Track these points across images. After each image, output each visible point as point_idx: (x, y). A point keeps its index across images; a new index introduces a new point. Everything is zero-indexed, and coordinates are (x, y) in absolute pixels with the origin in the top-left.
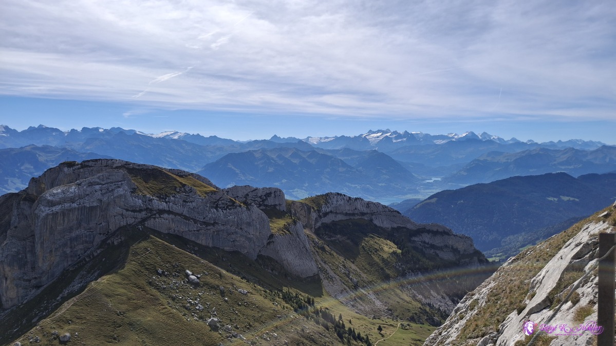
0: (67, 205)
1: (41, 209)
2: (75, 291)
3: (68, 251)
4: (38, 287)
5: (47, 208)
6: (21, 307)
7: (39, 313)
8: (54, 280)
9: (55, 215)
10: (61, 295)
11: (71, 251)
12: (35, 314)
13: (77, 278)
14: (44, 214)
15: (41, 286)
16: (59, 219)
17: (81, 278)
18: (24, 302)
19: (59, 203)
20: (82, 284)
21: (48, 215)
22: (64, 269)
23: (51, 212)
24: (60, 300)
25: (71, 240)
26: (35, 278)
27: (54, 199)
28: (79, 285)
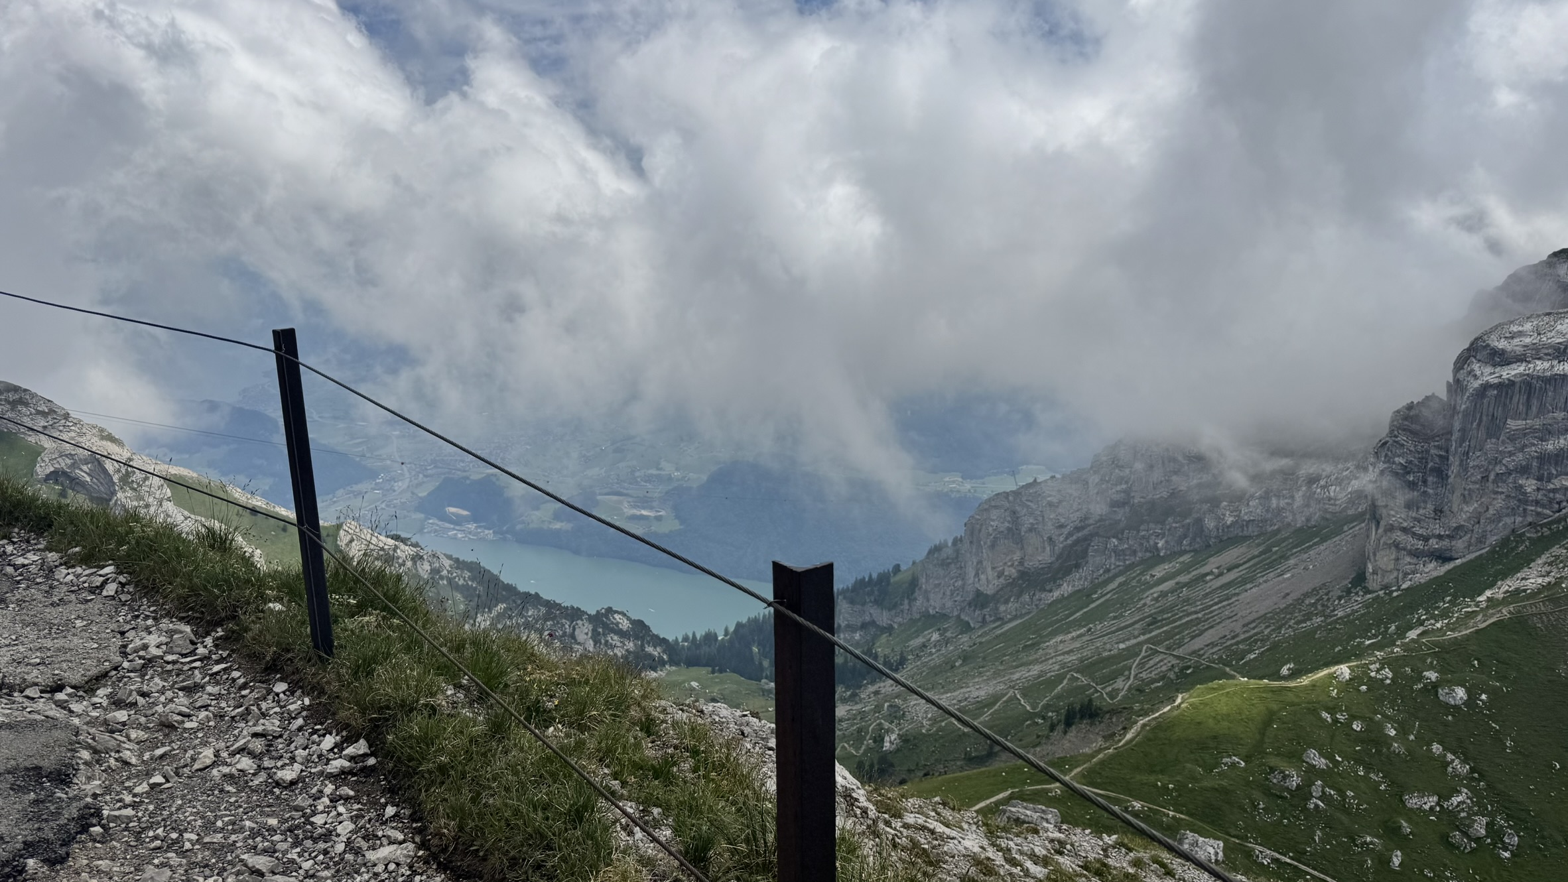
0: (1541, 366)
1: (1473, 370)
4: (1443, 557)
5: (1489, 369)
9: (1506, 387)
16: (1515, 399)
19: (1521, 359)
23: (1496, 381)
25: (1543, 458)
27: (1509, 348)
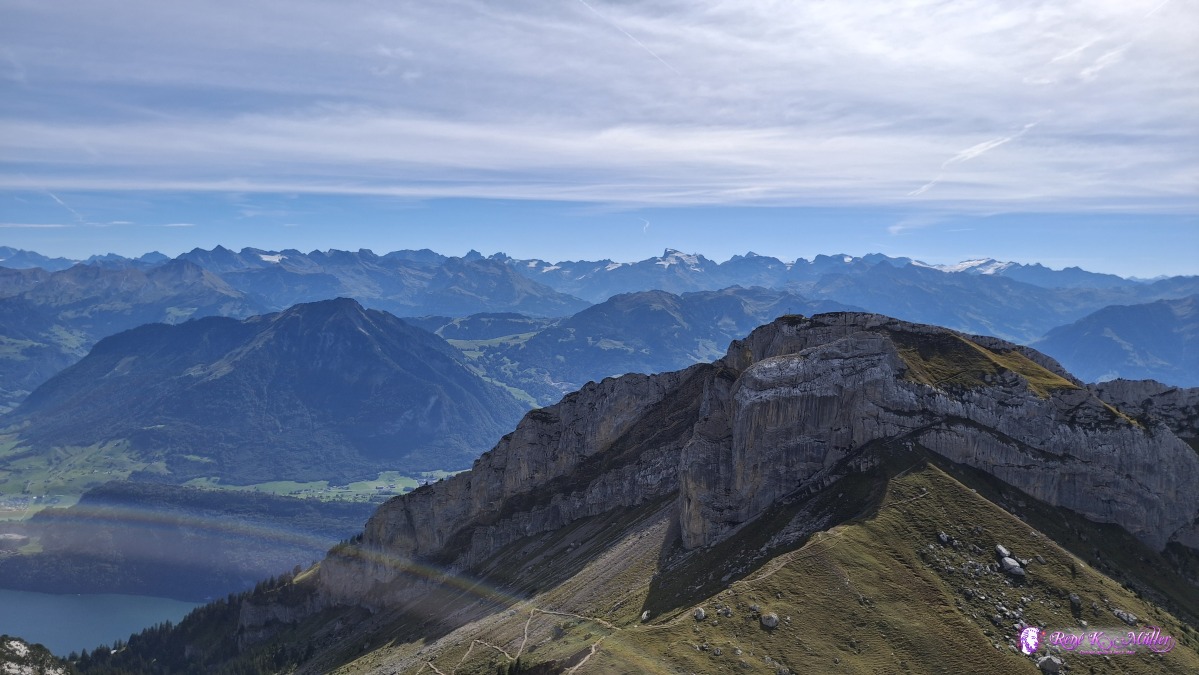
0: (784, 390)
1: (744, 394)
2: (789, 542)
3: (782, 469)
4: (733, 523)
5: (753, 393)
6: (708, 551)
7: (733, 567)
8: (759, 516)
9: (765, 405)
10: (767, 545)
11: (787, 472)
12: (727, 567)
13: (794, 520)
14: (748, 402)
15: (738, 523)
16: (770, 413)
17: (801, 522)
18: (712, 545)
19: (772, 386)
20: (801, 533)
21: (754, 404)
22: (774, 501)
23: (759, 400)
24: (766, 554)
25: (788, 451)
26: (730, 508)
27: (765, 379)
28: (797, 533)
